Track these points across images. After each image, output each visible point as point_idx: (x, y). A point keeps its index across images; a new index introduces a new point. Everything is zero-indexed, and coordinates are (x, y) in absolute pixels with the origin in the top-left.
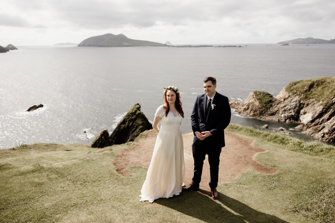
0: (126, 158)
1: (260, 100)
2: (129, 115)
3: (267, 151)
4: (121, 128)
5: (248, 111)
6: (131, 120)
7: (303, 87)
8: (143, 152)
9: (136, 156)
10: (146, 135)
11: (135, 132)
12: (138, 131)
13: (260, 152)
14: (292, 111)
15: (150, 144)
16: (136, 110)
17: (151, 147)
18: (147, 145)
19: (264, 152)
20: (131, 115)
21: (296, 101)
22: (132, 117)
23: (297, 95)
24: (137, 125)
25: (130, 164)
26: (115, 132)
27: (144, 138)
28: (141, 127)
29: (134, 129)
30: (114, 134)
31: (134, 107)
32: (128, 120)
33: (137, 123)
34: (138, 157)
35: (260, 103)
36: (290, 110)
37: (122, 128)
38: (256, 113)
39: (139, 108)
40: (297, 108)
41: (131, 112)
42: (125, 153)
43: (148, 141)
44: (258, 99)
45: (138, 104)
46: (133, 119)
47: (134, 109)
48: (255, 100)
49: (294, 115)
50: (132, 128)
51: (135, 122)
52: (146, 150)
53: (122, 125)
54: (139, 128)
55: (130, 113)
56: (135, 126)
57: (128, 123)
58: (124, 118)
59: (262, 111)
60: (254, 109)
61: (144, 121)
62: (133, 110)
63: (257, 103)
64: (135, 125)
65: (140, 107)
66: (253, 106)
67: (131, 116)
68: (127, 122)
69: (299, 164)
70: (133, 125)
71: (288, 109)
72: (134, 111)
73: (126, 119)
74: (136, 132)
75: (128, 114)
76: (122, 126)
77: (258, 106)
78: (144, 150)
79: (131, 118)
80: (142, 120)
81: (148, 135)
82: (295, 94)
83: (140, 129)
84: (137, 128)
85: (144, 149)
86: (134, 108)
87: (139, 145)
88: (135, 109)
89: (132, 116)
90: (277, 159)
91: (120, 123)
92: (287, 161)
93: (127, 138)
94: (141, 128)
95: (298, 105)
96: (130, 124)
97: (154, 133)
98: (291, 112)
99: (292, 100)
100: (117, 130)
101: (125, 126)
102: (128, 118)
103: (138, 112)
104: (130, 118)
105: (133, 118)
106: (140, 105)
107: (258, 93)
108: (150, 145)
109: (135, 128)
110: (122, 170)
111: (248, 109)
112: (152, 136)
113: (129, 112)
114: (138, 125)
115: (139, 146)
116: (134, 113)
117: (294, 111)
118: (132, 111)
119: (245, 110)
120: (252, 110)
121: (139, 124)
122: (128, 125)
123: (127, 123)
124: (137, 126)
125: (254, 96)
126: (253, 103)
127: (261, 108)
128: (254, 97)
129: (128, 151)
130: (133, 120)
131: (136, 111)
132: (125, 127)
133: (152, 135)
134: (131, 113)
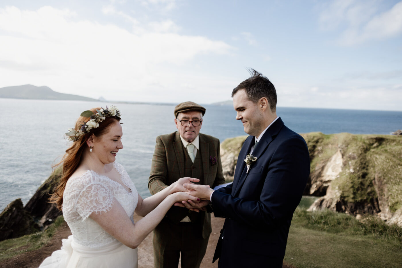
2: (52, 179)
7: (236, 144)
14: (228, 167)
20: (54, 178)
21: (231, 158)
22: (56, 181)
23: (231, 152)
26: (31, 200)
36: (226, 166)
40: (232, 165)
41: (54, 176)
49: (230, 171)
53: (42, 192)
57: (51, 188)
58: (46, 183)
67: (54, 180)
68: (49, 186)
69: (345, 257)
71: (225, 166)
73: (48, 184)
82: (230, 151)
91: (39, 189)
95: (233, 161)
98: (227, 169)
99: (227, 156)
101: (46, 193)
104: (53, 183)
113: (52, 176)
117: (230, 167)
118: (57, 174)
123: (49, 188)
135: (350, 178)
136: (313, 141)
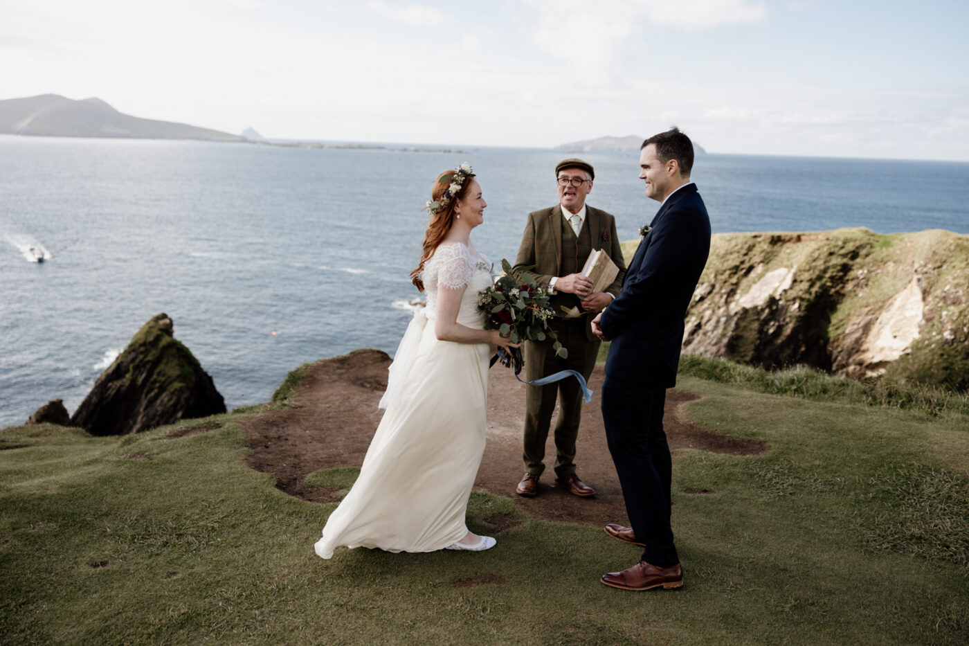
0: (284, 448)
2: (134, 350)
3: (704, 398)
4: (109, 392)
6: (141, 364)
8: (330, 425)
9: (313, 438)
10: (311, 376)
11: (159, 402)
12: (166, 399)
13: (686, 400)
15: (337, 403)
16: (159, 333)
17: (345, 411)
18: (327, 405)
19: (697, 401)
20: (142, 349)
22: (146, 356)
24: (163, 379)
25: (308, 465)
26: (85, 405)
27: (308, 386)
28: (177, 385)
29: (152, 394)
30: (84, 413)
31: (152, 324)
32: (131, 366)
33: (164, 375)
34: (321, 441)
37: (112, 392)
39: (168, 330)
41: (141, 342)
42: (273, 432)
43: (323, 393)
45: (164, 316)
46: (148, 361)
47: (152, 330)
50: (145, 391)
51: (157, 371)
52: (335, 419)
53: (110, 384)
54: (172, 390)
55: (137, 345)
56: (157, 385)
57: (133, 375)
58: (119, 361)
61: (188, 369)
62: (148, 333)
64: (159, 379)
65: (171, 324)
67: (142, 353)
68: (127, 371)
70: (152, 379)
72: (151, 339)
73: (125, 364)
74: (162, 401)
75: (131, 349)
76: (110, 387)
78: (330, 420)
79: (141, 361)
80: (181, 366)
81: (316, 376)
83: (173, 393)
84: (162, 389)
85: (329, 418)
86: (151, 328)
87: (301, 407)
88: (155, 332)
89: (146, 353)
90: (744, 414)
91: (103, 378)
92: (774, 419)
93: (131, 422)
94: (176, 390)
96: (140, 380)
97: (334, 370)
100: (94, 399)
101: (121, 386)
102: (133, 360)
103: (165, 340)
104: (137, 361)
105: (150, 358)
106: (171, 320)
108: (339, 406)
109: (156, 391)
110: (295, 484)
112: (330, 379)
113: (136, 342)
114: (166, 380)
115: (303, 409)
116: (150, 343)
118: (146, 337)
121: (169, 377)
122: (133, 381)
123: (128, 376)
124: (164, 382)
129: (277, 426)
130: (148, 366)
131: (158, 338)
132: (123, 389)
133: (329, 375)
134: (144, 344)
135: (942, 355)
136: (843, 251)
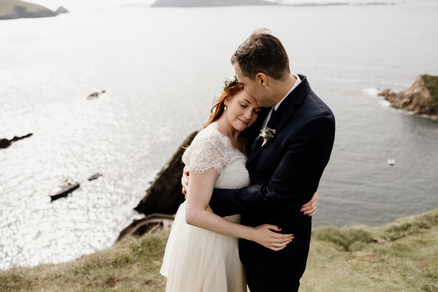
1: (431, 89)
5: (411, 107)
35: (432, 94)
38: (423, 110)
44: (429, 88)
48: (423, 89)
59: (434, 107)
60: (421, 103)
63: (426, 95)
66: (419, 99)
77: (428, 99)
107: (428, 79)
111: (411, 102)
119: (406, 104)
120: (417, 105)
125: (423, 83)
126: (419, 94)
127: (431, 102)
128: (421, 85)
